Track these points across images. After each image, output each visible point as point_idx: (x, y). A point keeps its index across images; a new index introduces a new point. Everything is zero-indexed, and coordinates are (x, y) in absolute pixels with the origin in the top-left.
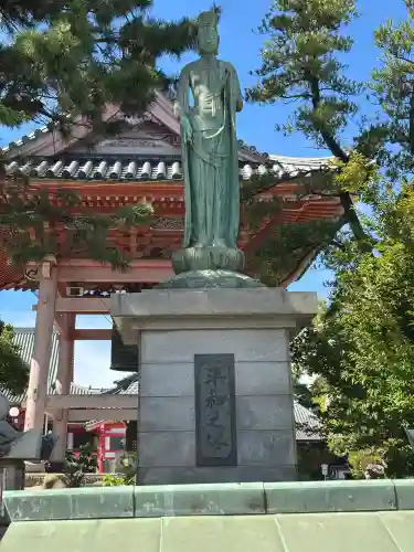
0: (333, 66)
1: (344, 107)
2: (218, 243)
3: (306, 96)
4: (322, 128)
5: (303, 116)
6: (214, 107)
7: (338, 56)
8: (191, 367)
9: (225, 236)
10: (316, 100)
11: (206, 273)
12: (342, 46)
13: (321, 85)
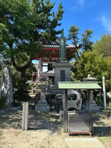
0: (77, 37)
1: (78, 41)
2: (63, 58)
3: (73, 40)
4: (75, 44)
5: (73, 42)
6: (63, 42)
7: (77, 35)
8: (60, 72)
9: (64, 57)
10: (74, 40)
11: (62, 61)
12: (78, 34)
13: (75, 39)
